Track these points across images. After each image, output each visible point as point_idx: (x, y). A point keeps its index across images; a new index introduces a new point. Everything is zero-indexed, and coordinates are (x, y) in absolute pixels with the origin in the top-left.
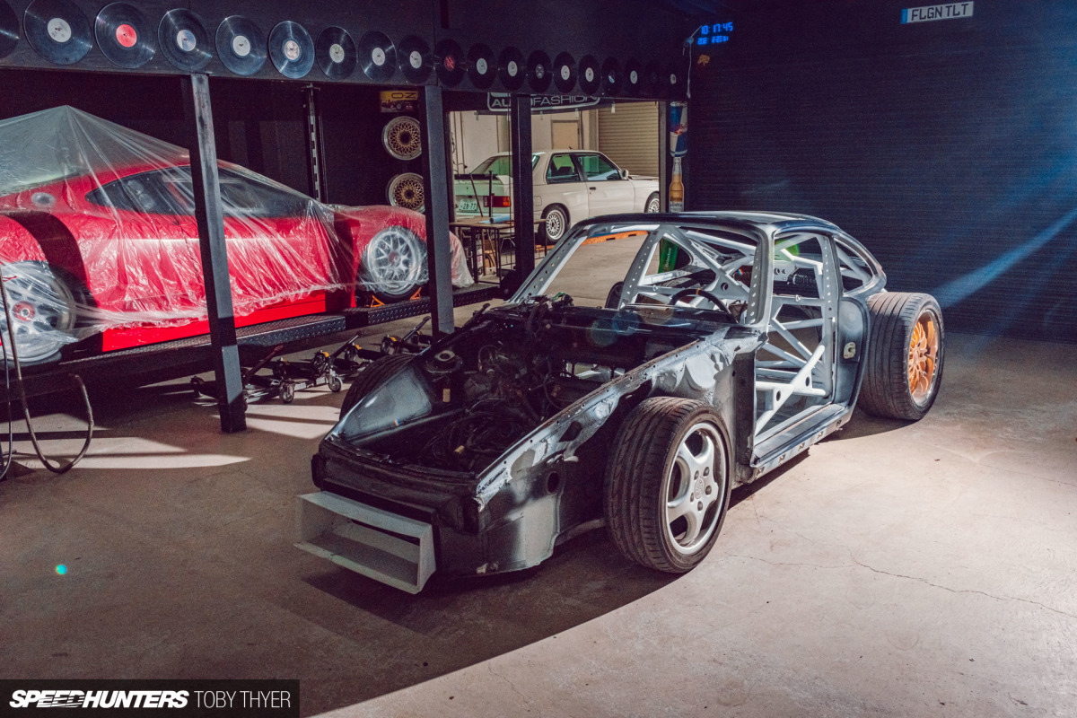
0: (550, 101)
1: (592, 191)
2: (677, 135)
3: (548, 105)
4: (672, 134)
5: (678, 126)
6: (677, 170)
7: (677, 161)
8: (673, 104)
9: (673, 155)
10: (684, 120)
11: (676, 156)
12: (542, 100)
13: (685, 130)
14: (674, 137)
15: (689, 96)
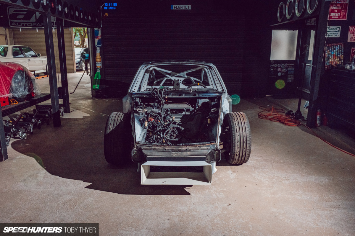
0: (41, 25)
1: (29, 61)
2: (97, 40)
3: (40, 26)
4: (95, 39)
5: (98, 37)
6: (98, 52)
7: (98, 49)
8: (95, 29)
9: (96, 46)
10: (100, 34)
11: (97, 47)
12: (37, 24)
13: (100, 38)
14: (96, 41)
15: (102, 26)
